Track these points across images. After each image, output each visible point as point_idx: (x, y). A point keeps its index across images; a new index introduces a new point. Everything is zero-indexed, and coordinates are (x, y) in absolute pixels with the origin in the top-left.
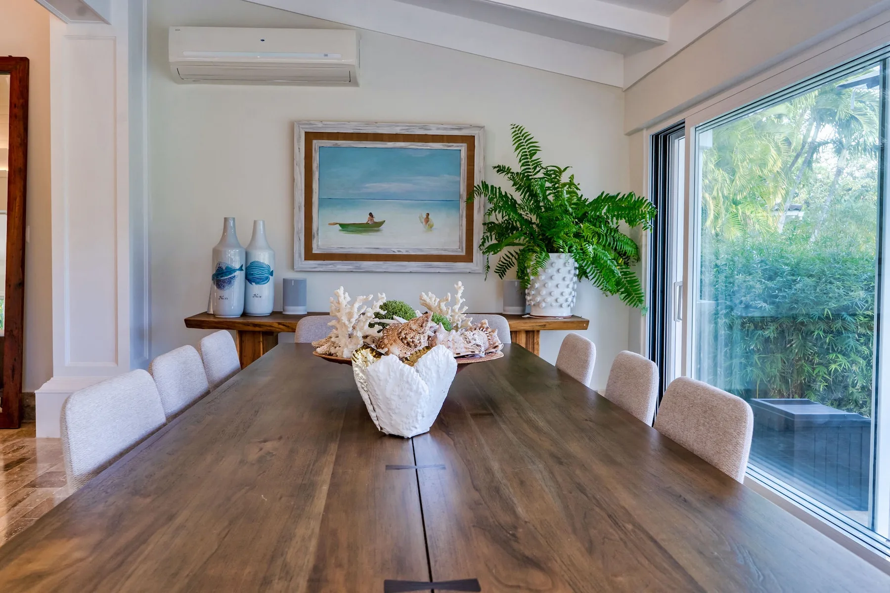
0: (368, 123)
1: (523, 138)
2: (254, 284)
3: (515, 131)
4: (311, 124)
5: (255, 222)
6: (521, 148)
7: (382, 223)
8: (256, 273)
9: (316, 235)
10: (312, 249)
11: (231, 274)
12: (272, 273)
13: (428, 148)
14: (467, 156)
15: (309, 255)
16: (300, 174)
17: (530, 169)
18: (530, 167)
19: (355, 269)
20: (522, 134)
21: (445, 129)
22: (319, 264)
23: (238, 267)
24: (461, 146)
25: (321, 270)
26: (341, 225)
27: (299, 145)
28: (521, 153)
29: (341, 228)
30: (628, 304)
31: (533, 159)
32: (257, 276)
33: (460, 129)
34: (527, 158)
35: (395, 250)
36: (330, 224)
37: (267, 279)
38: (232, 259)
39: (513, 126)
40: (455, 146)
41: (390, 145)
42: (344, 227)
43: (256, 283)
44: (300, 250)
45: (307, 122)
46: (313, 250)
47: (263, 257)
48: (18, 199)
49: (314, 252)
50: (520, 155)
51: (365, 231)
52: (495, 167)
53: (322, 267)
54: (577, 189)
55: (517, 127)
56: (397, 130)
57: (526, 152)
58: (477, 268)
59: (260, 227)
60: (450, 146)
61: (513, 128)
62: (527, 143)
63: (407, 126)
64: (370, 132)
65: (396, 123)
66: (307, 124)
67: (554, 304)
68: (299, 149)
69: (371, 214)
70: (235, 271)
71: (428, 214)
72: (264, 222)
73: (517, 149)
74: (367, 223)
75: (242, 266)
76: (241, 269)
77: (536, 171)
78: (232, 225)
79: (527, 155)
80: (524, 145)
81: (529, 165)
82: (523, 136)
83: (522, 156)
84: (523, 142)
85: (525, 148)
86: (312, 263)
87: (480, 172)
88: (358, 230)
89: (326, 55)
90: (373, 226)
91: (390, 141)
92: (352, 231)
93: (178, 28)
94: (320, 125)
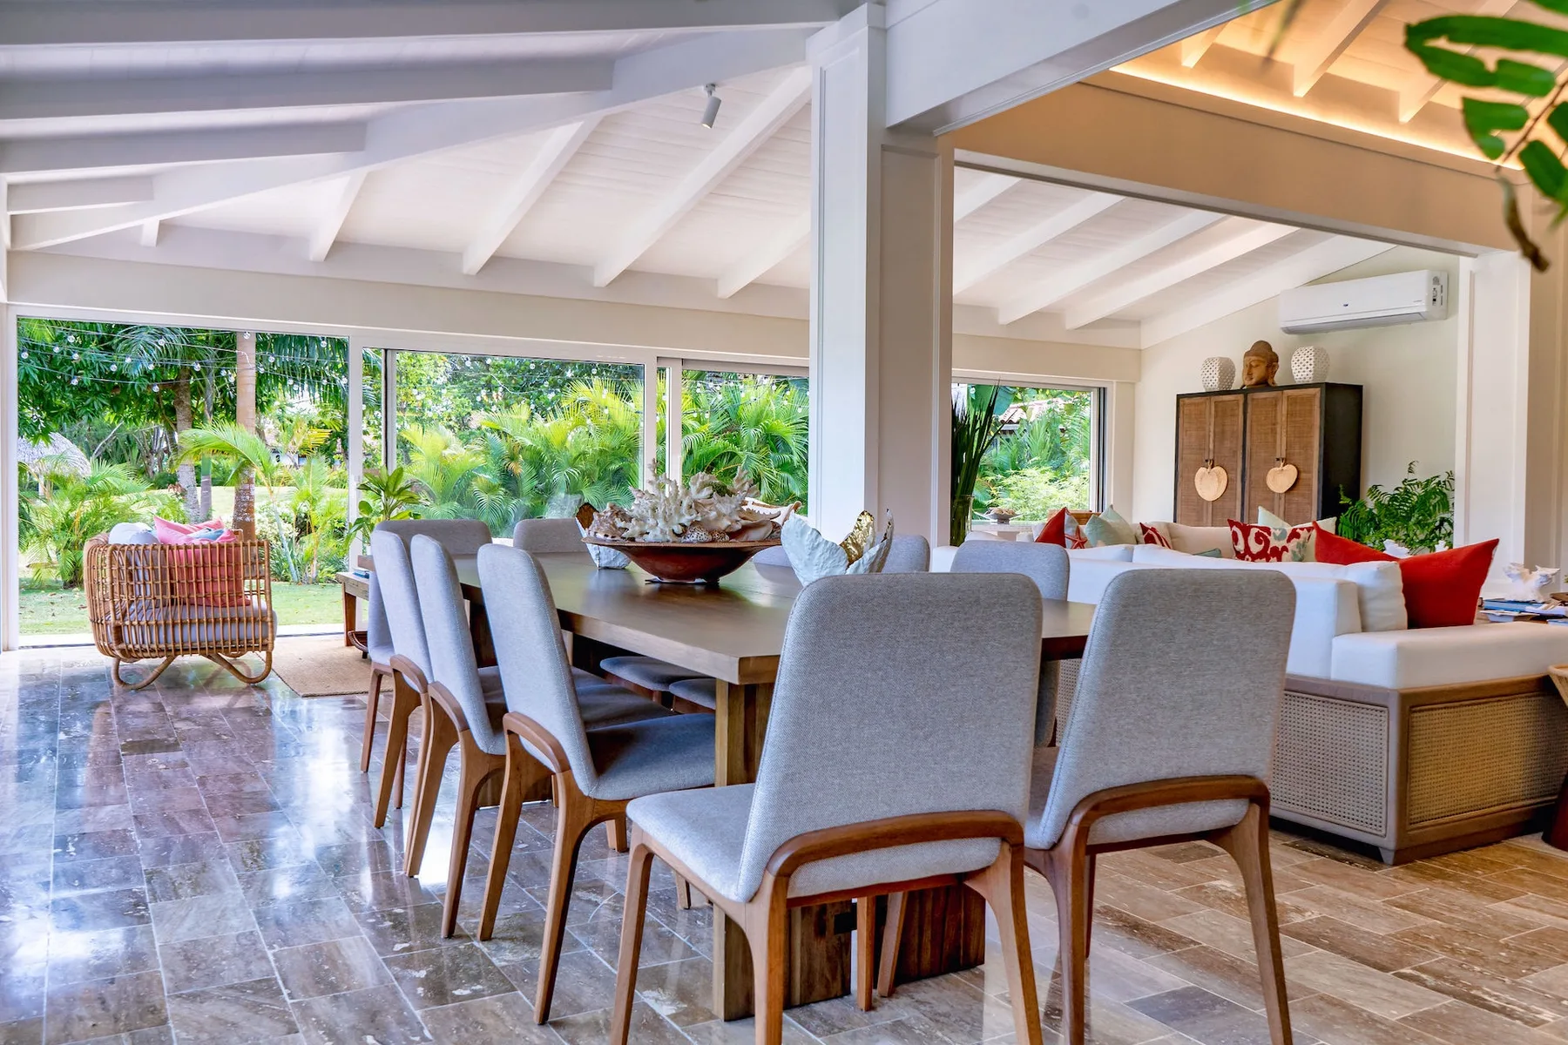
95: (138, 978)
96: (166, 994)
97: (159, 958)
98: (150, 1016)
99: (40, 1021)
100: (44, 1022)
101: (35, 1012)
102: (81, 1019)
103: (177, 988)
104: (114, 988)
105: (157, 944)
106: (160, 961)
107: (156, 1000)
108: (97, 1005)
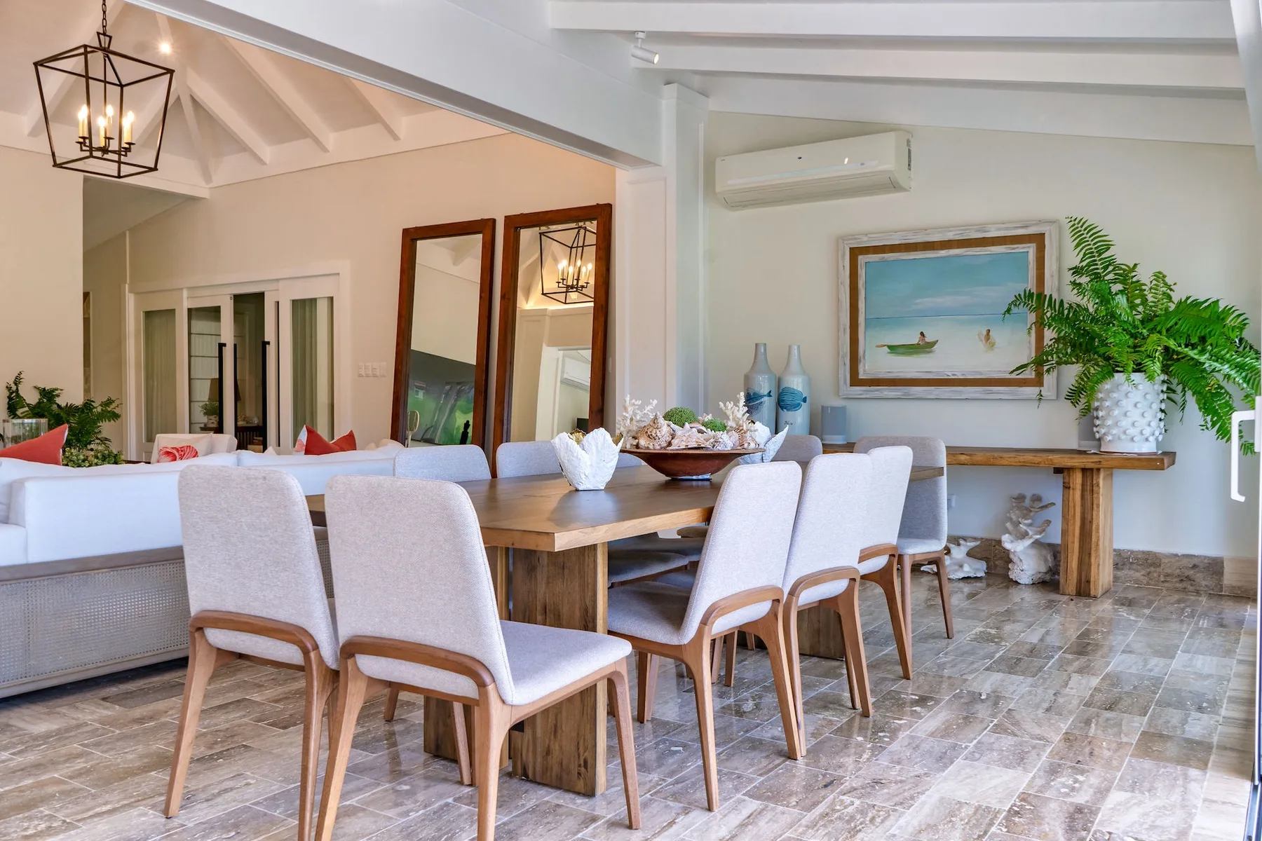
0: (916, 231)
1: (1086, 231)
2: (785, 410)
3: (1074, 225)
4: (855, 239)
5: (790, 347)
6: (1083, 245)
7: (934, 343)
8: (788, 399)
9: (862, 360)
10: (858, 374)
11: (757, 400)
12: (805, 400)
13: (989, 253)
14: (1037, 258)
15: (855, 381)
16: (845, 294)
17: (1097, 269)
18: (1098, 267)
19: (903, 395)
20: (1084, 227)
21: (1007, 229)
22: (865, 391)
23: (766, 393)
24: (1029, 247)
25: (868, 396)
26: (889, 347)
27: (844, 262)
28: (1084, 251)
29: (889, 351)
30: (1220, 437)
31: (1103, 256)
32: (789, 403)
33: (1026, 227)
34: (1094, 256)
35: (950, 374)
36: (878, 346)
37: (799, 405)
38: (760, 385)
39: (1069, 220)
40: (1020, 248)
41: (943, 253)
42: (893, 349)
43: (787, 410)
44: (845, 376)
45: (850, 237)
46: (860, 375)
47: (796, 383)
48: (600, 334)
49: (860, 377)
50: (1082, 253)
51: (917, 353)
52: (1070, 269)
53: (867, 394)
54: (1171, 290)
55: (1075, 220)
56: (950, 236)
57: (1091, 249)
58: (1049, 394)
59: (795, 351)
60: (1014, 249)
61: (1071, 221)
62: (1092, 238)
63: (961, 230)
64: (919, 241)
65: (948, 228)
66: (851, 239)
67: (1123, 437)
68: (844, 266)
69: (922, 334)
70: (762, 396)
71: (989, 330)
72: (799, 347)
73: (1077, 246)
74: (918, 344)
75: (770, 391)
76: (769, 395)
77: (1108, 271)
78: (762, 351)
79: (1092, 253)
80: (1088, 241)
81: (1097, 265)
82: (1085, 230)
83: (1085, 255)
84: (1086, 238)
85: (1089, 245)
86: (858, 390)
87: (1052, 276)
88: (910, 352)
89: (862, 164)
90: (925, 347)
91: (942, 249)
92: (903, 354)
93: (723, 158)
94: (865, 239)
95: (1062, 759)
96: (1053, 745)
97: (1039, 765)
98: (1071, 738)
99: (1131, 756)
100: (1129, 754)
101: (1133, 761)
102: (1109, 750)
103: (1045, 745)
104: (1080, 758)
105: (1031, 775)
106: (1040, 763)
107: (1062, 744)
108: (1096, 753)
